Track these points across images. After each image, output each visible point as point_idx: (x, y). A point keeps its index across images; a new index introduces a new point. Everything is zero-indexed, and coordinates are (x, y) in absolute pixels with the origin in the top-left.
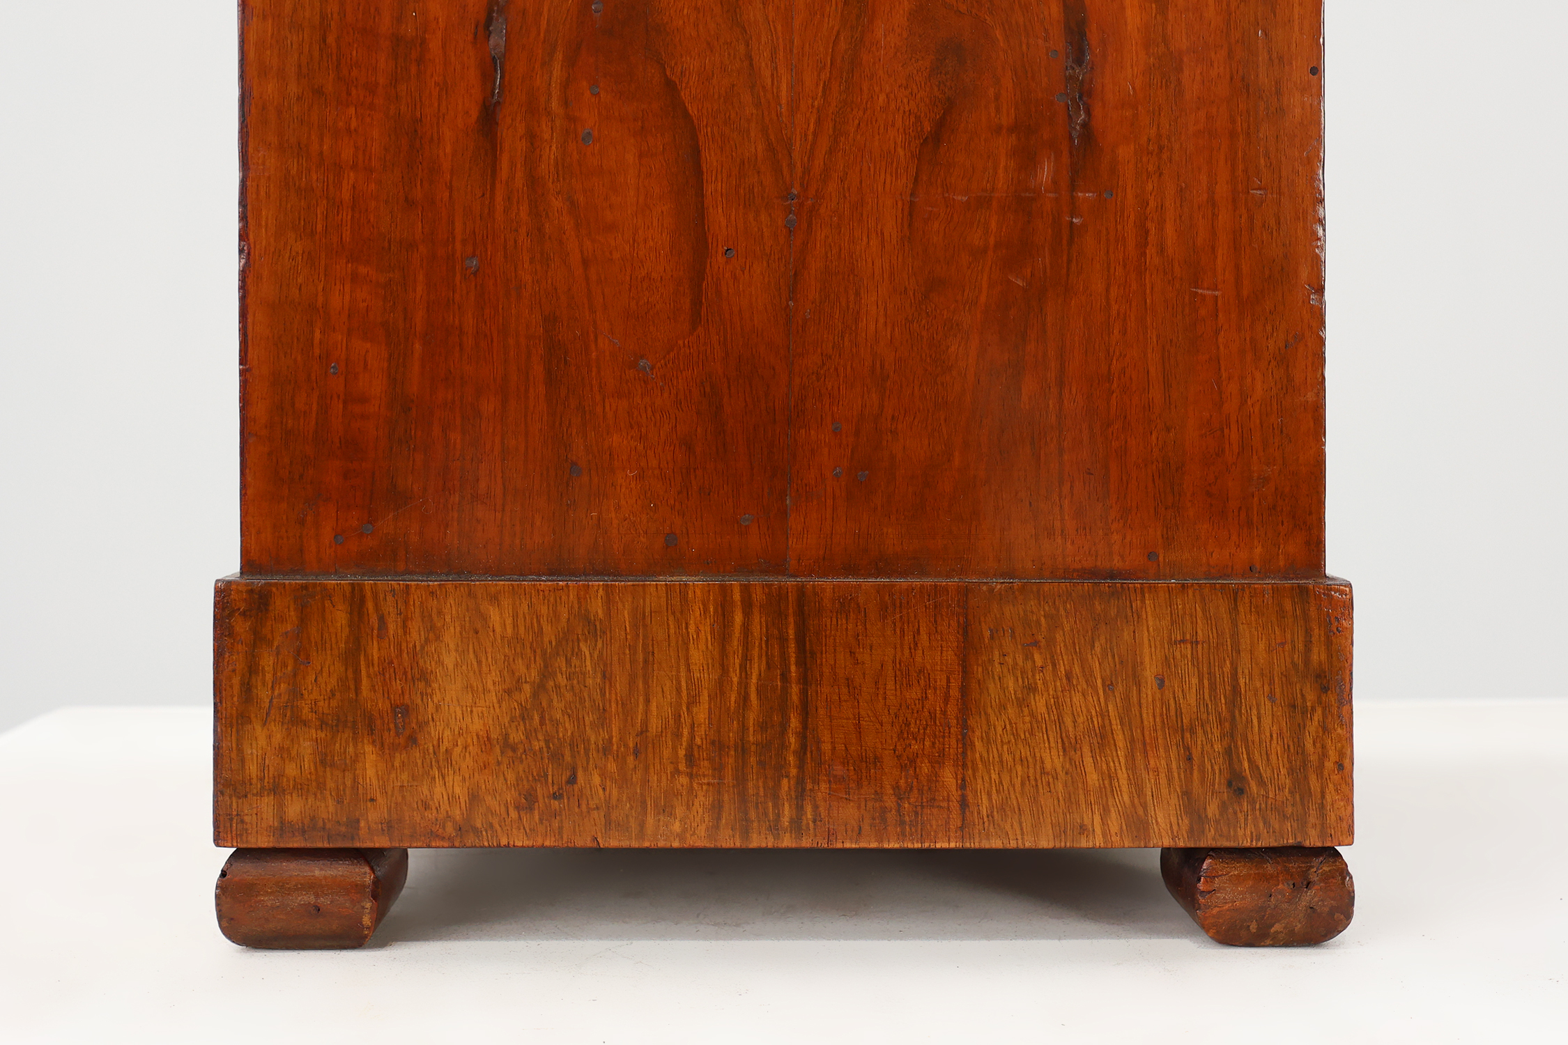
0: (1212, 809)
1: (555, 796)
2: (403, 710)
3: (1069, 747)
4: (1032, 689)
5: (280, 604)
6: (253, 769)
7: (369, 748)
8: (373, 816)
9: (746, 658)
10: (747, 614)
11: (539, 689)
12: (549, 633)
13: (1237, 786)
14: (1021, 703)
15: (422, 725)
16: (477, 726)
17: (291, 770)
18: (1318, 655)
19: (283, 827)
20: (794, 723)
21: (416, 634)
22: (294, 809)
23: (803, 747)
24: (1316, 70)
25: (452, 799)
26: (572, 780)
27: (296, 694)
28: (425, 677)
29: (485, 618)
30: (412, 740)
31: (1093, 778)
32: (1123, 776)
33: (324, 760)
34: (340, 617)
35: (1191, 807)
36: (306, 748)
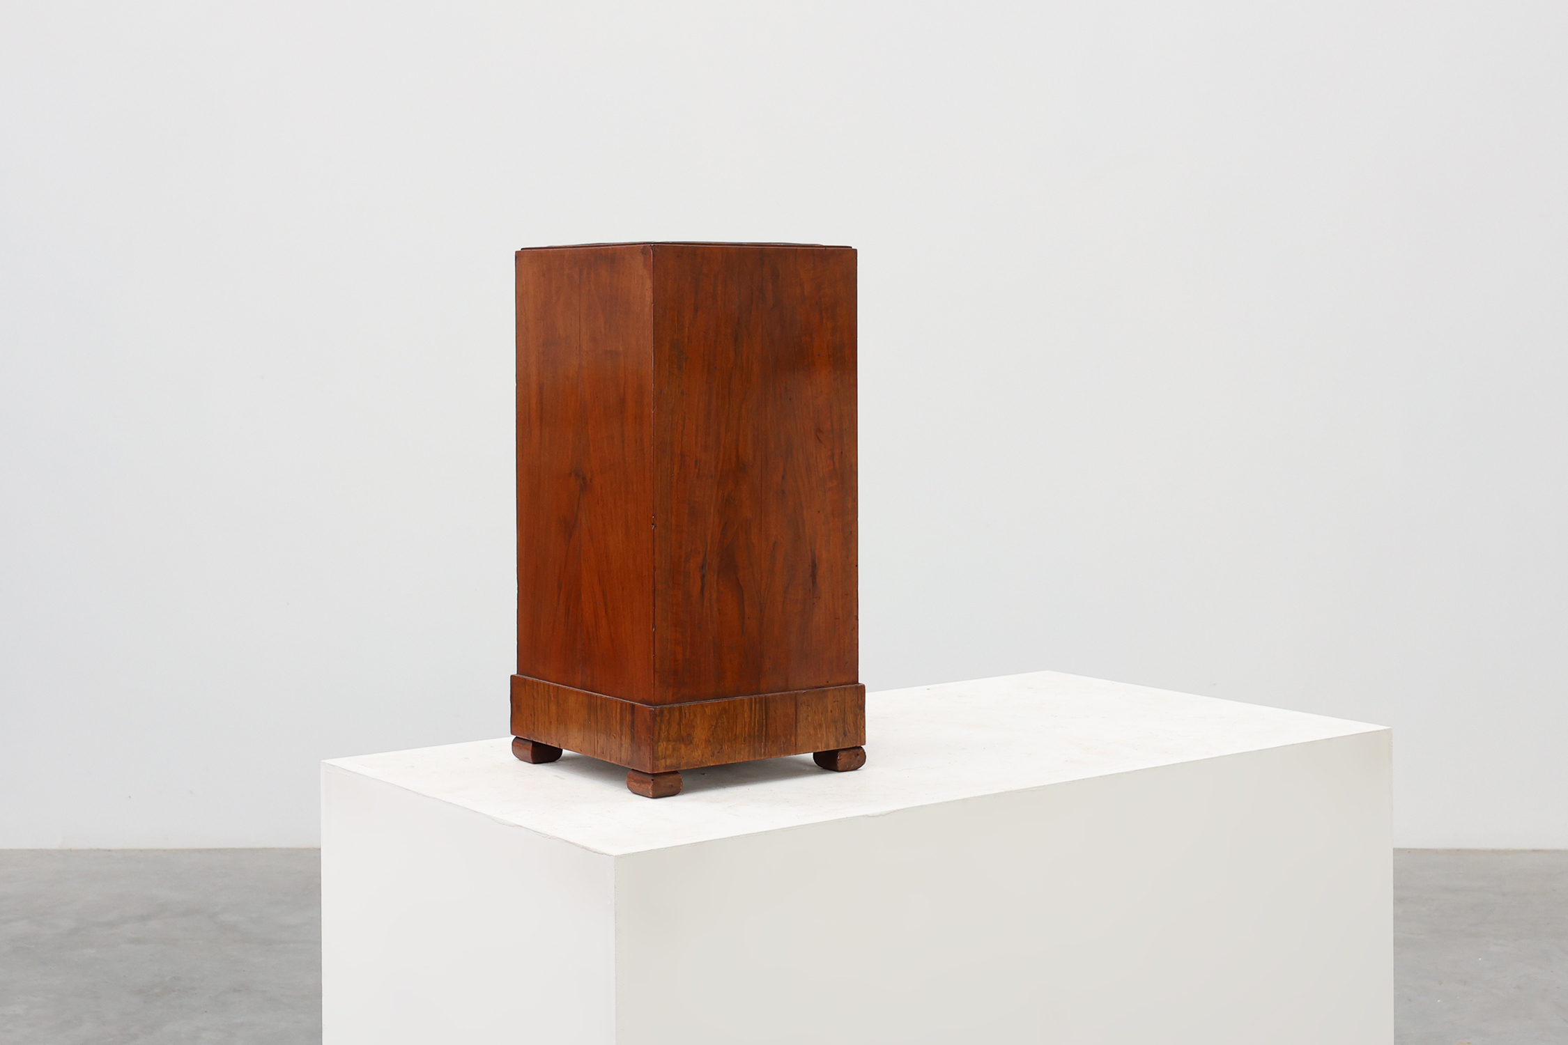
0: (841, 740)
1: (718, 752)
2: (689, 735)
3: (815, 729)
4: (808, 716)
5: (666, 712)
6: (660, 754)
7: (682, 746)
8: (683, 762)
9: (755, 715)
10: (755, 704)
11: (716, 727)
12: (717, 713)
13: (845, 734)
14: (807, 719)
15: (693, 738)
16: (704, 738)
17: (668, 752)
18: (860, 702)
19: (666, 767)
20: (764, 729)
21: (692, 717)
22: (669, 762)
23: (766, 734)
24: (857, 566)
25: (699, 755)
26: (722, 748)
27: (669, 734)
28: (694, 727)
29: (705, 712)
30: (691, 742)
31: (819, 735)
32: (825, 734)
33: (674, 749)
34: (677, 714)
35: (837, 741)
36: (670, 746)
